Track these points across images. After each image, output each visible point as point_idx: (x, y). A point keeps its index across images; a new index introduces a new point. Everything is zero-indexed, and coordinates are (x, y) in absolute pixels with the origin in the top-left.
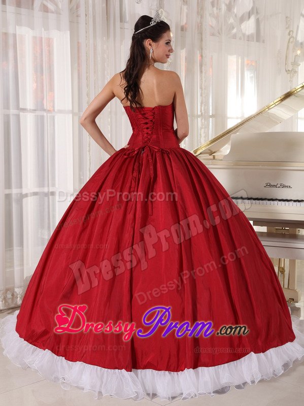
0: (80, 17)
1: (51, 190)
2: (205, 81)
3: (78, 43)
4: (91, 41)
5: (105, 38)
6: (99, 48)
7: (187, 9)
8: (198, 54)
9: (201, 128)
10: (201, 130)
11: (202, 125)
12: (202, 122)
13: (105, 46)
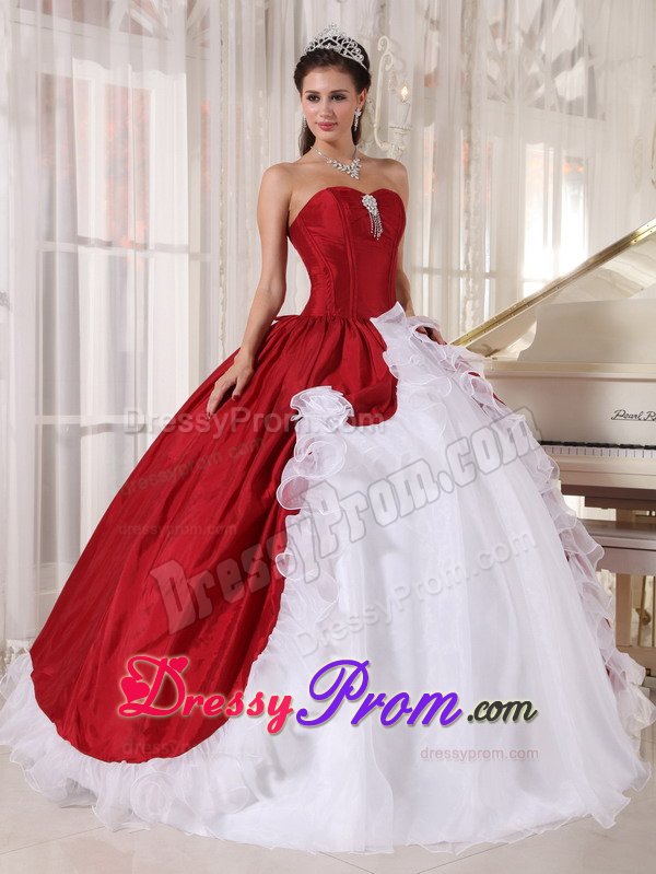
0: (209, 46)
4: (232, 99)
5: (261, 92)
6: (248, 114)
7: (438, 40)
8: (462, 137)
9: (466, 299)
10: (465, 304)
11: (468, 292)
12: (468, 287)
13: (262, 110)
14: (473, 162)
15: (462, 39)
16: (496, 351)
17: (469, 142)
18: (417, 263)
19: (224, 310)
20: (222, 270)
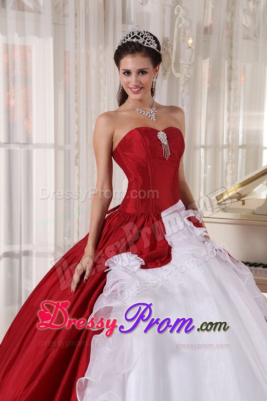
0: (68, 17)
1: (24, 248)
2: (235, 101)
3: (65, 52)
4: (83, 50)
5: (101, 46)
6: (93, 60)
7: (213, 4)
8: (226, 65)
9: (227, 163)
10: (227, 166)
11: (228, 159)
12: (229, 156)
13: (101, 57)
14: (233, 80)
15: (228, 4)
16: (244, 196)
17: (230, 68)
18: (198, 143)
19: (79, 180)
20: (77, 157)
